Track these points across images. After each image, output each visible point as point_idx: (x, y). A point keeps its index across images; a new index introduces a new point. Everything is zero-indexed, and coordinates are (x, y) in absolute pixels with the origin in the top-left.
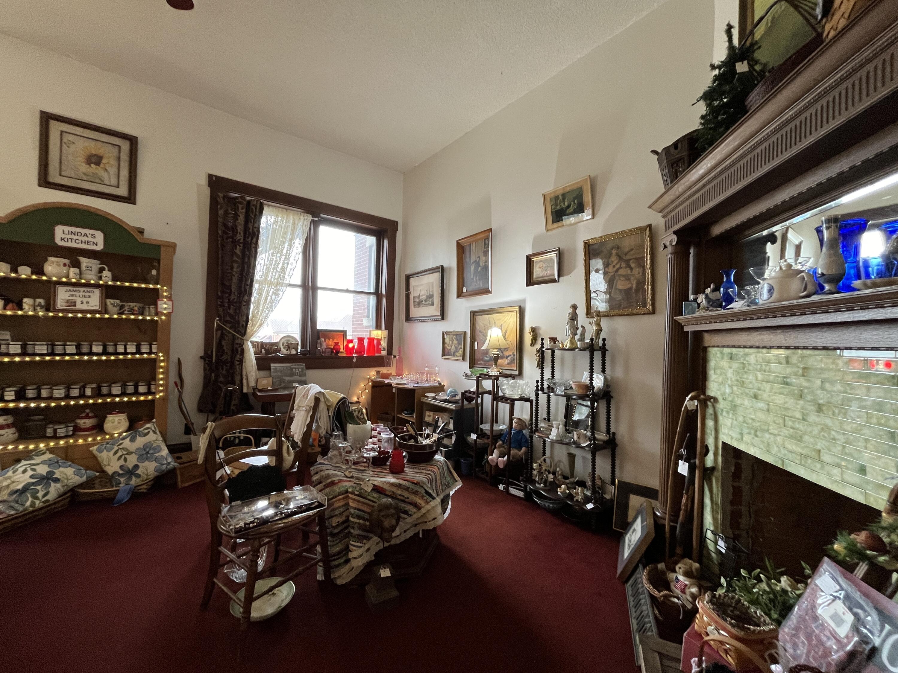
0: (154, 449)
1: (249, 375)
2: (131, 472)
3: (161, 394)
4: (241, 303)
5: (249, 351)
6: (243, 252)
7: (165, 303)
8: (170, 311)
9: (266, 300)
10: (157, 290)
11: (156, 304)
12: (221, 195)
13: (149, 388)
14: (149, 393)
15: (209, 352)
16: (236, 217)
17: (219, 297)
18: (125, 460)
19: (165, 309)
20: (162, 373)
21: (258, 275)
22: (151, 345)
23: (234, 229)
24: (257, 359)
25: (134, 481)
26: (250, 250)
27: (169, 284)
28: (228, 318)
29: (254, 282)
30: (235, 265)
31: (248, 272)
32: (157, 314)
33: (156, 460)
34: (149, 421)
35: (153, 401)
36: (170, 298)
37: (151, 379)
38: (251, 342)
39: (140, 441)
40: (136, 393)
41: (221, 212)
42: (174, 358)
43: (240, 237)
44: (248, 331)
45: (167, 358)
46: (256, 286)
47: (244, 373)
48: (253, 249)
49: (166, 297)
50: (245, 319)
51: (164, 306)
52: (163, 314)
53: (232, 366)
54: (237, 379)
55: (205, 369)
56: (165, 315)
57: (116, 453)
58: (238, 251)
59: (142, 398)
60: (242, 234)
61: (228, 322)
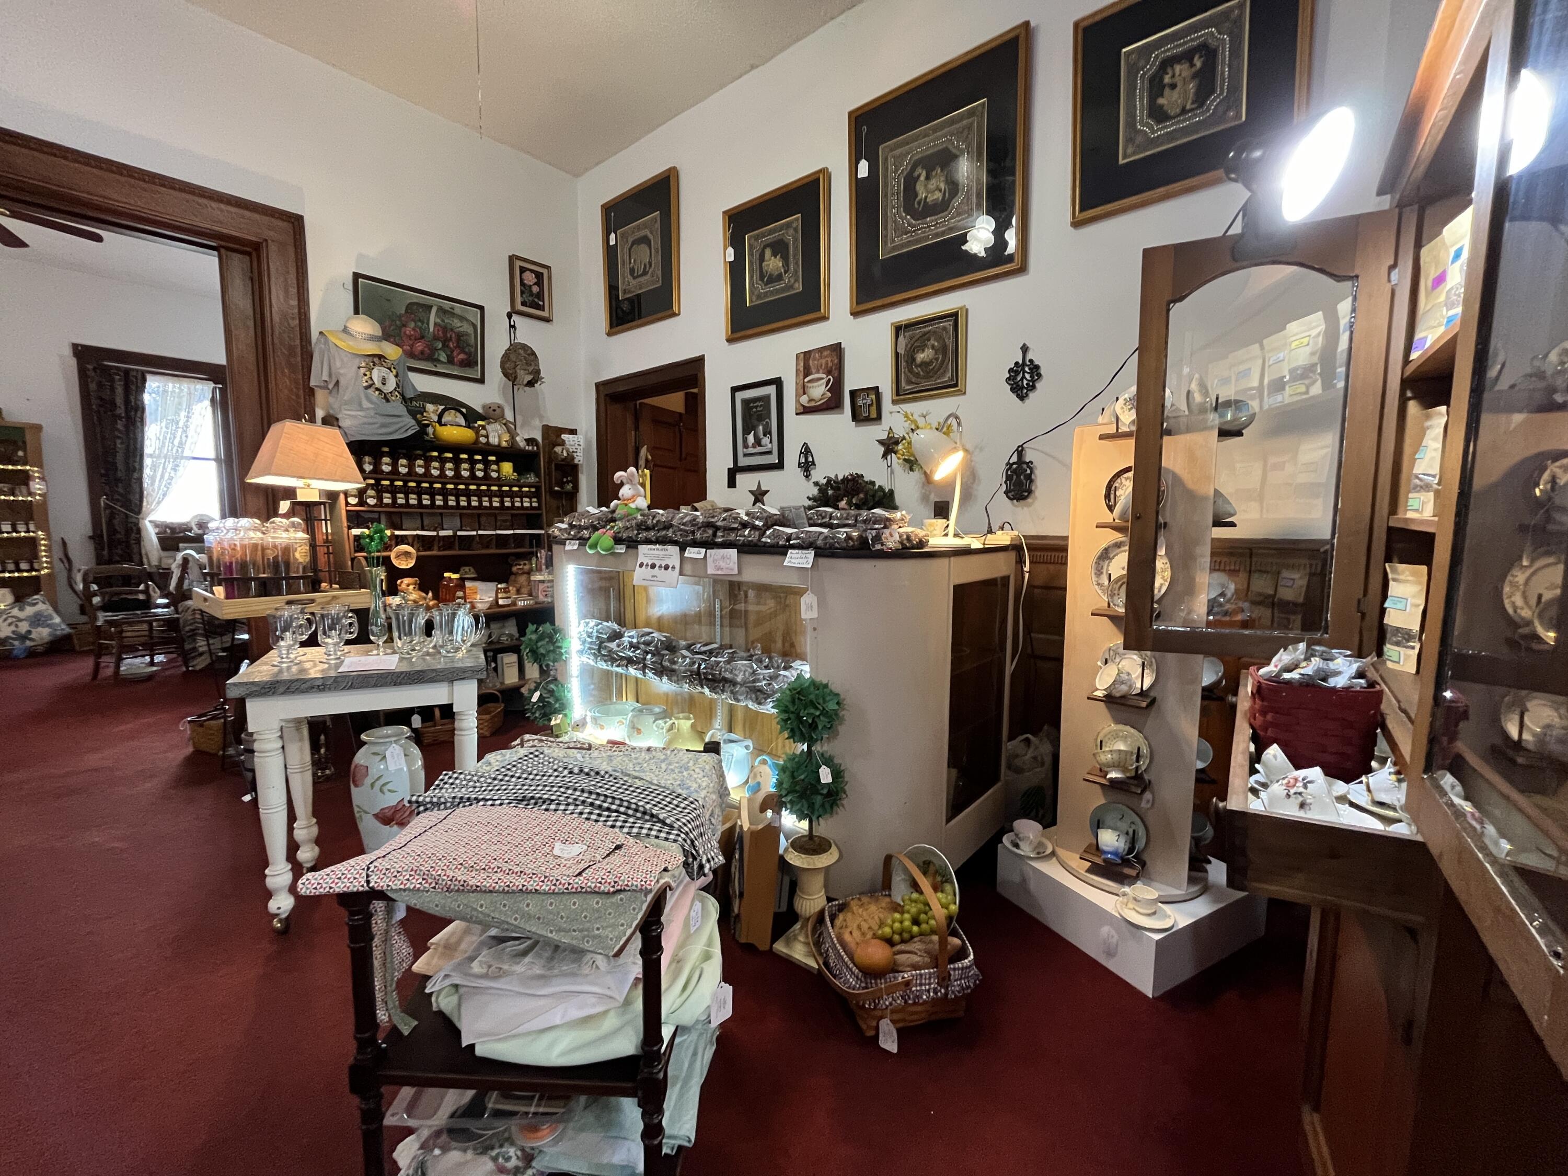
0: (45, 617)
1: (150, 555)
2: (24, 637)
3: (46, 571)
4: (130, 480)
5: (147, 530)
6: (127, 427)
7: (38, 483)
8: (45, 491)
9: (162, 476)
10: (26, 472)
11: (27, 485)
12: (90, 367)
13: (32, 566)
14: (32, 569)
15: (99, 532)
16: (113, 389)
17: (102, 475)
18: (17, 626)
19: (39, 489)
20: (45, 551)
21: (148, 450)
22: (27, 524)
23: (113, 404)
24: (159, 539)
25: (28, 643)
26: (134, 424)
27: (40, 465)
28: (117, 497)
29: (145, 458)
30: (118, 441)
31: (136, 448)
32: (30, 494)
33: (48, 626)
34: (37, 593)
35: (37, 577)
36: (42, 479)
37: (33, 557)
38: (150, 522)
39: (29, 611)
40: (19, 570)
41: (93, 386)
42: (56, 537)
43: (121, 411)
44: (144, 509)
45: (49, 537)
46: (147, 462)
47: (143, 552)
48: (139, 424)
49: (39, 478)
50: (137, 496)
51: (37, 486)
52: (35, 494)
53: (128, 546)
54: (136, 557)
55: (96, 549)
56: (40, 495)
57: (5, 620)
58: (120, 425)
59: (25, 574)
60: (123, 407)
61: (118, 500)
